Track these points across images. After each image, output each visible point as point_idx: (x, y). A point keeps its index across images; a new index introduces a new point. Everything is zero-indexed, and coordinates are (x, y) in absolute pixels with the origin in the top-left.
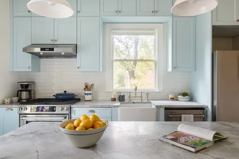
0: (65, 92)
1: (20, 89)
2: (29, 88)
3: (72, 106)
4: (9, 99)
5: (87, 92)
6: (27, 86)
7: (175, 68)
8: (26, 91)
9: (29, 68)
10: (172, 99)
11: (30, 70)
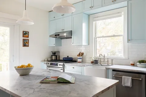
0: (68, 56)
1: (52, 55)
2: (56, 54)
3: (65, 64)
4: (47, 59)
5: (79, 57)
6: (55, 53)
7: (129, 40)
8: (54, 56)
9: (54, 44)
10: (133, 65)
11: (55, 45)
